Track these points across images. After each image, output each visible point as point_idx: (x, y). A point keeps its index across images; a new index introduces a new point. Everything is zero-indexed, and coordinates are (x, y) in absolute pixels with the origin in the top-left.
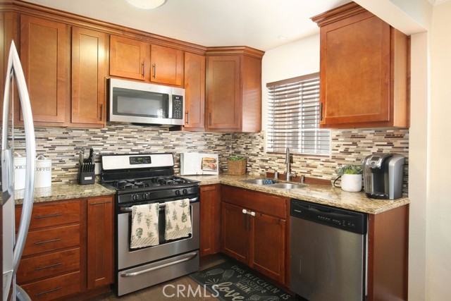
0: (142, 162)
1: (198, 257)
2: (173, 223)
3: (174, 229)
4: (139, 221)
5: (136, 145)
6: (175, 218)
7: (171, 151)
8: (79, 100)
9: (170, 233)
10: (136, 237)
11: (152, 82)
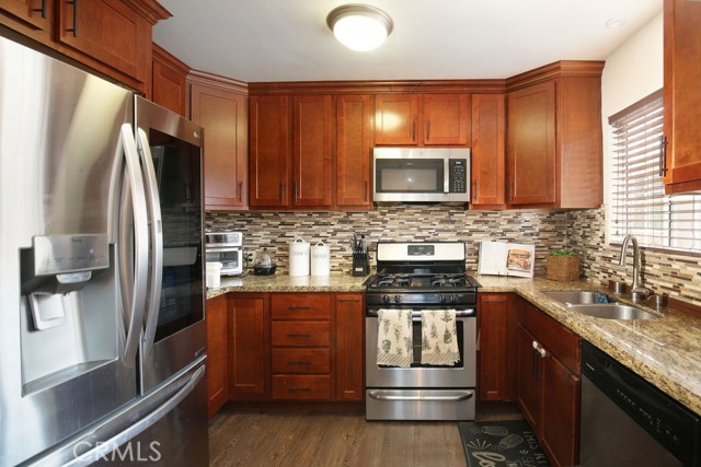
0: (424, 253)
1: (473, 399)
2: (432, 342)
3: (432, 350)
4: (387, 330)
5: (420, 230)
6: (434, 335)
7: (465, 238)
8: (344, 178)
9: (427, 355)
10: (382, 351)
11: (427, 146)
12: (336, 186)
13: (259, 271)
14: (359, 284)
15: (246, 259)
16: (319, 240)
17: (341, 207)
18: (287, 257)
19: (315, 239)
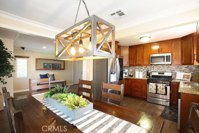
0: (162, 74)
1: (169, 102)
2: (160, 89)
3: (160, 91)
4: (151, 86)
5: (162, 70)
6: (160, 88)
7: (172, 71)
8: (145, 60)
9: (158, 92)
10: (150, 90)
11: (162, 53)
12: (143, 62)
13: (130, 76)
14: (146, 79)
15: (128, 74)
16: (141, 71)
17: (144, 65)
18: (135, 74)
19: (140, 71)
